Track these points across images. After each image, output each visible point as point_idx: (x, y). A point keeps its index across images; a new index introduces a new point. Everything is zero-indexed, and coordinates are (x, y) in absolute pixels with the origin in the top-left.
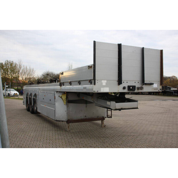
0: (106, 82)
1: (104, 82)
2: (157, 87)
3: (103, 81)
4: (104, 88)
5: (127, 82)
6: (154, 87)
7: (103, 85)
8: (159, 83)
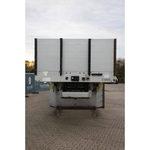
0: (48, 73)
1: (46, 73)
2: (108, 77)
3: (44, 72)
4: (46, 78)
5: (70, 73)
6: (104, 77)
7: (44, 75)
8: (113, 73)
